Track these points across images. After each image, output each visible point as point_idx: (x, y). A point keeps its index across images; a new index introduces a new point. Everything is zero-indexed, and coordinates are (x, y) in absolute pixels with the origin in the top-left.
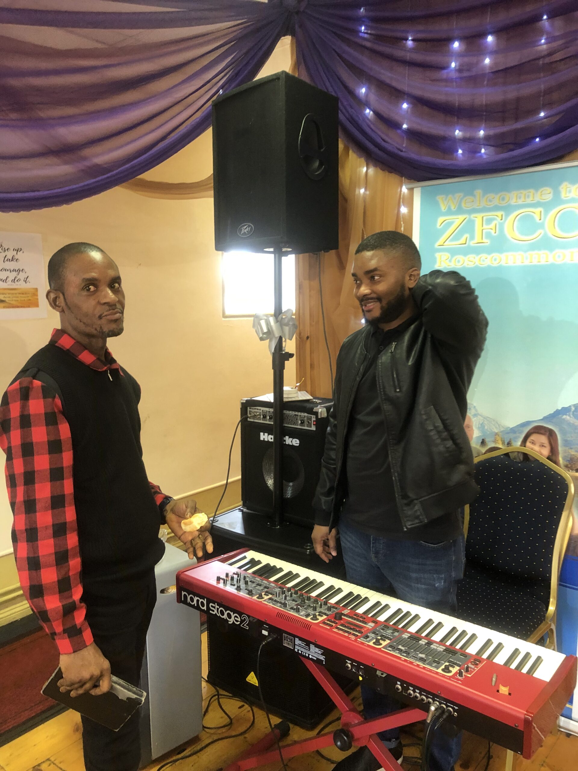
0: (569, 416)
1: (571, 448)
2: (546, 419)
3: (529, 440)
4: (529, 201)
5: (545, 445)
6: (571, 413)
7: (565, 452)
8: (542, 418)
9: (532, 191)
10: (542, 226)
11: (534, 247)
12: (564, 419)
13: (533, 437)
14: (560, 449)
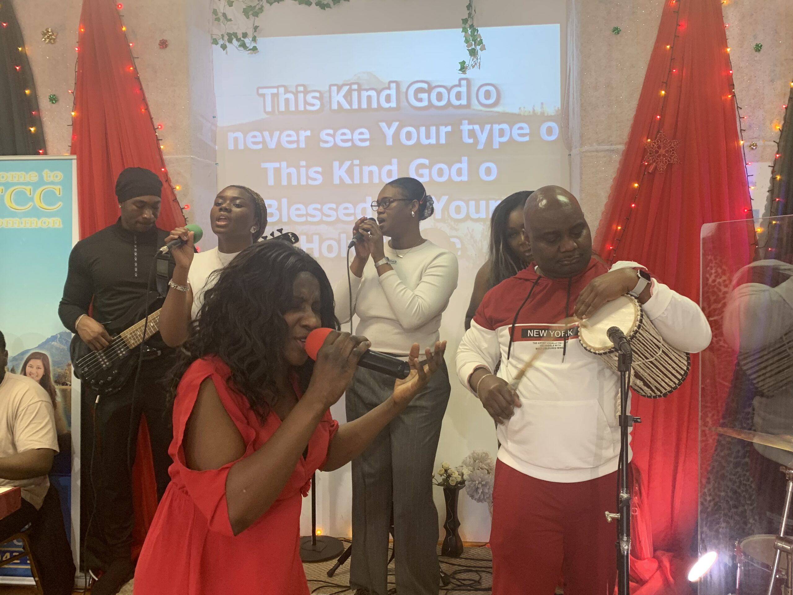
0: (56, 342)
1: (58, 367)
2: (40, 346)
3: (28, 365)
4: (21, 180)
5: (40, 367)
6: (58, 340)
7: (54, 370)
8: (37, 346)
9: (23, 173)
10: (32, 199)
11: (26, 215)
12: (53, 345)
13: (32, 362)
14: (51, 369)
